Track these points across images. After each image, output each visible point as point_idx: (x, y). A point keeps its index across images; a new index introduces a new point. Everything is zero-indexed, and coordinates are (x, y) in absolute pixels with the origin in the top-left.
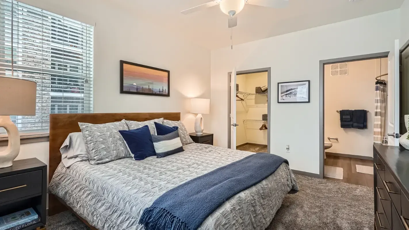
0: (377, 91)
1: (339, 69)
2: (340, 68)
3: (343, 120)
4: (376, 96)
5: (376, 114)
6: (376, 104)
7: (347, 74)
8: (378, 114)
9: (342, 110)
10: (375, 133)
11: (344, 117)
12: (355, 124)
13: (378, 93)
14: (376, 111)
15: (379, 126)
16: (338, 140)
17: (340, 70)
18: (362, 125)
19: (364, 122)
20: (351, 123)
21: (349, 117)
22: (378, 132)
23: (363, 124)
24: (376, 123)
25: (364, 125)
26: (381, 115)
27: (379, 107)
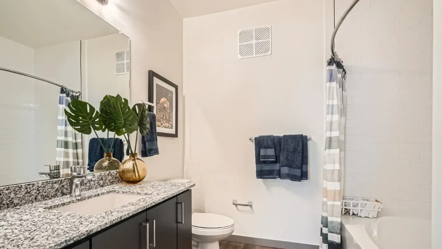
0: (332, 83)
1: (254, 42)
2: (257, 39)
3: (261, 160)
4: (330, 97)
5: (330, 143)
6: (329, 117)
7: (269, 53)
8: (334, 144)
9: (260, 137)
10: (326, 193)
11: (262, 152)
12: (285, 170)
13: (333, 87)
14: (328, 134)
15: (336, 176)
16: (253, 206)
17: (256, 44)
18: (298, 172)
19: (302, 164)
20: (277, 167)
21: (271, 152)
22: (335, 191)
23: (301, 168)
24: (329, 167)
25: (302, 171)
26: (339, 147)
27: (335, 126)
